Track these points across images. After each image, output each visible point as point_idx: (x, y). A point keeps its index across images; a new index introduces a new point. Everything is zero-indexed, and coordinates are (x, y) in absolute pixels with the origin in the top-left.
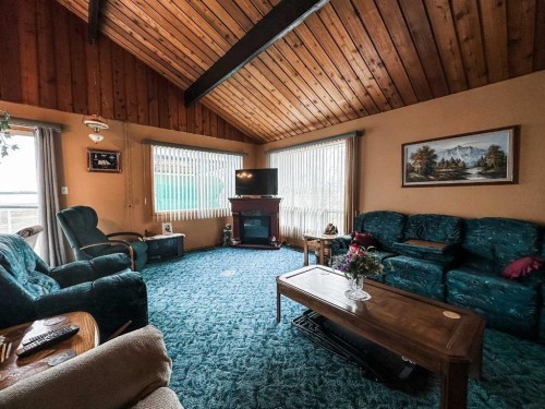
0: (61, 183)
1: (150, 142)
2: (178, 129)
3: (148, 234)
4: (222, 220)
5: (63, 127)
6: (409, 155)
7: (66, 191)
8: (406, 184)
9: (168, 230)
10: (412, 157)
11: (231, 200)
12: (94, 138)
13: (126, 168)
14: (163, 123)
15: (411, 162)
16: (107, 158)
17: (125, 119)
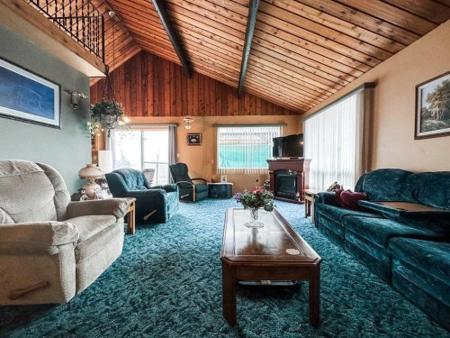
0: (176, 152)
1: (216, 125)
2: (232, 115)
3: (213, 181)
4: (264, 176)
5: (177, 124)
6: (425, 98)
7: (178, 155)
8: (419, 134)
9: (224, 180)
10: (429, 99)
11: (268, 161)
12: (187, 127)
13: (204, 142)
14: (224, 113)
15: (427, 105)
16: (195, 138)
17: (204, 115)
